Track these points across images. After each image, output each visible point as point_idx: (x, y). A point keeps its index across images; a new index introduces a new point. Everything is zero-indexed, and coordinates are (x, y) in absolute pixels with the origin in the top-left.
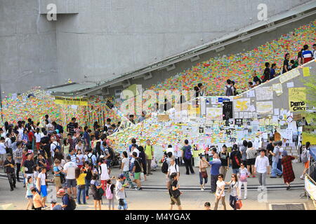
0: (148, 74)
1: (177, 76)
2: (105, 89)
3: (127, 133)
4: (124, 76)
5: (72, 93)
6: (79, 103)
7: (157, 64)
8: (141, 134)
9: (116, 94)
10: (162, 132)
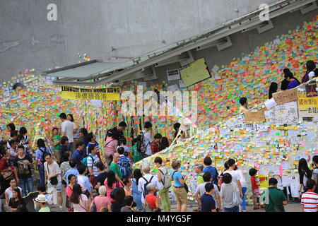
0: (224, 40)
1: (277, 41)
2: (150, 70)
3: (190, 146)
4: (182, 45)
5: (91, 78)
6: (104, 97)
7: (240, 22)
8: (216, 148)
9: (170, 78)
10: (252, 143)
